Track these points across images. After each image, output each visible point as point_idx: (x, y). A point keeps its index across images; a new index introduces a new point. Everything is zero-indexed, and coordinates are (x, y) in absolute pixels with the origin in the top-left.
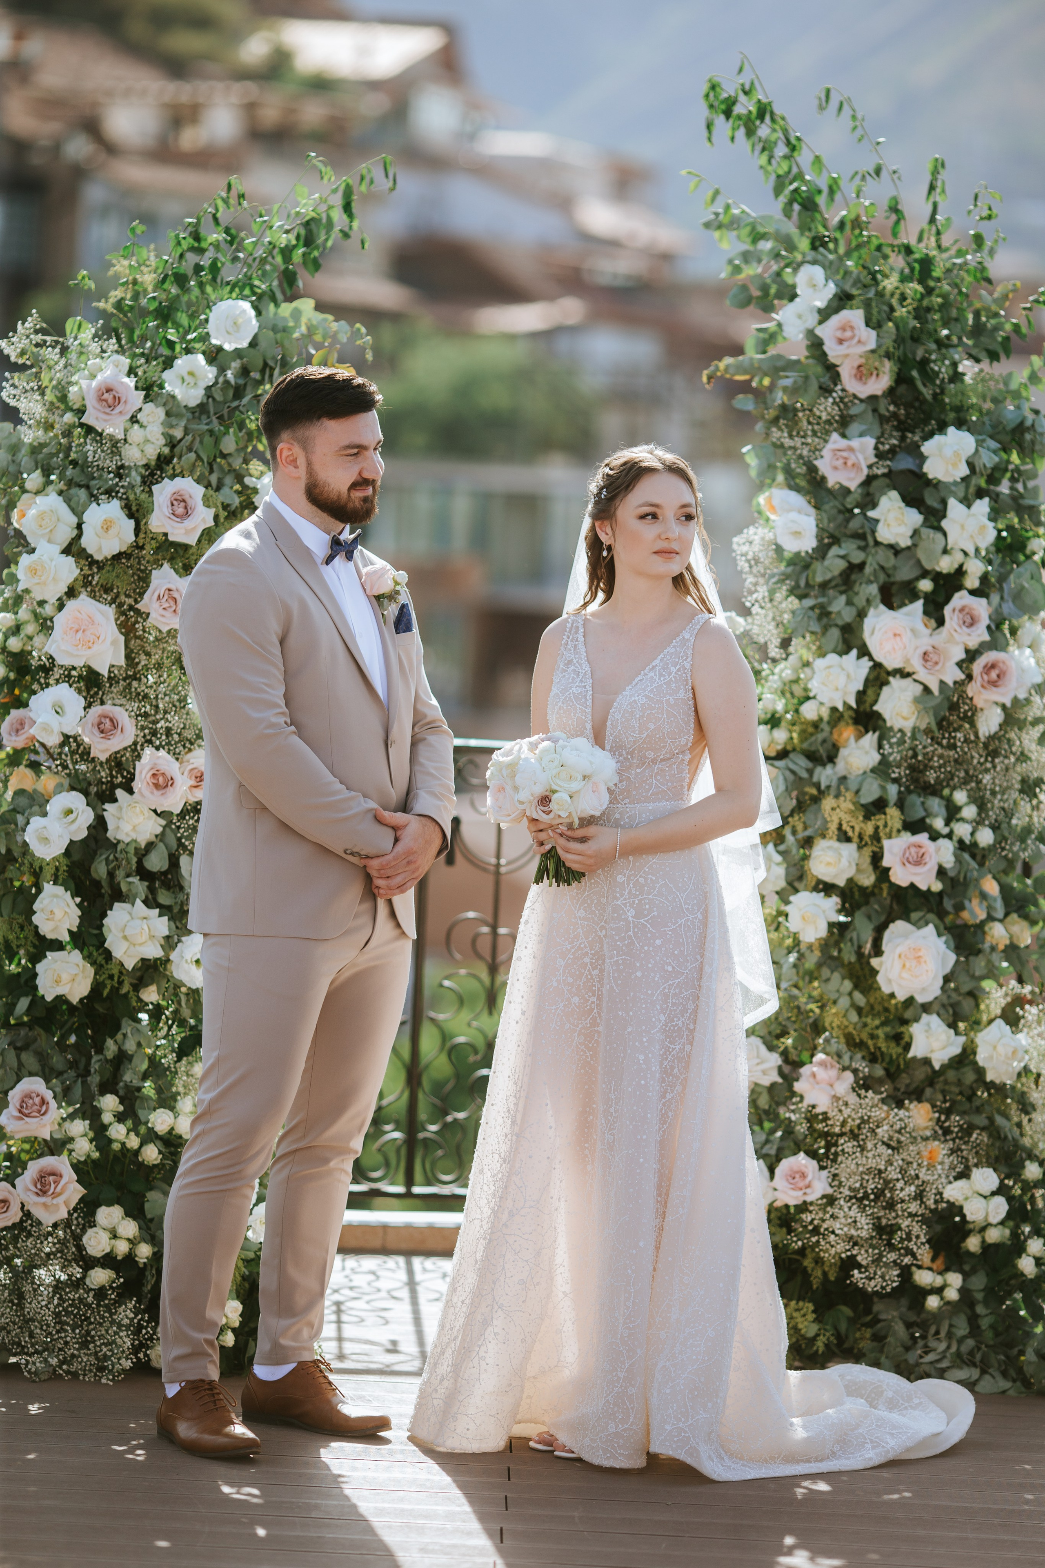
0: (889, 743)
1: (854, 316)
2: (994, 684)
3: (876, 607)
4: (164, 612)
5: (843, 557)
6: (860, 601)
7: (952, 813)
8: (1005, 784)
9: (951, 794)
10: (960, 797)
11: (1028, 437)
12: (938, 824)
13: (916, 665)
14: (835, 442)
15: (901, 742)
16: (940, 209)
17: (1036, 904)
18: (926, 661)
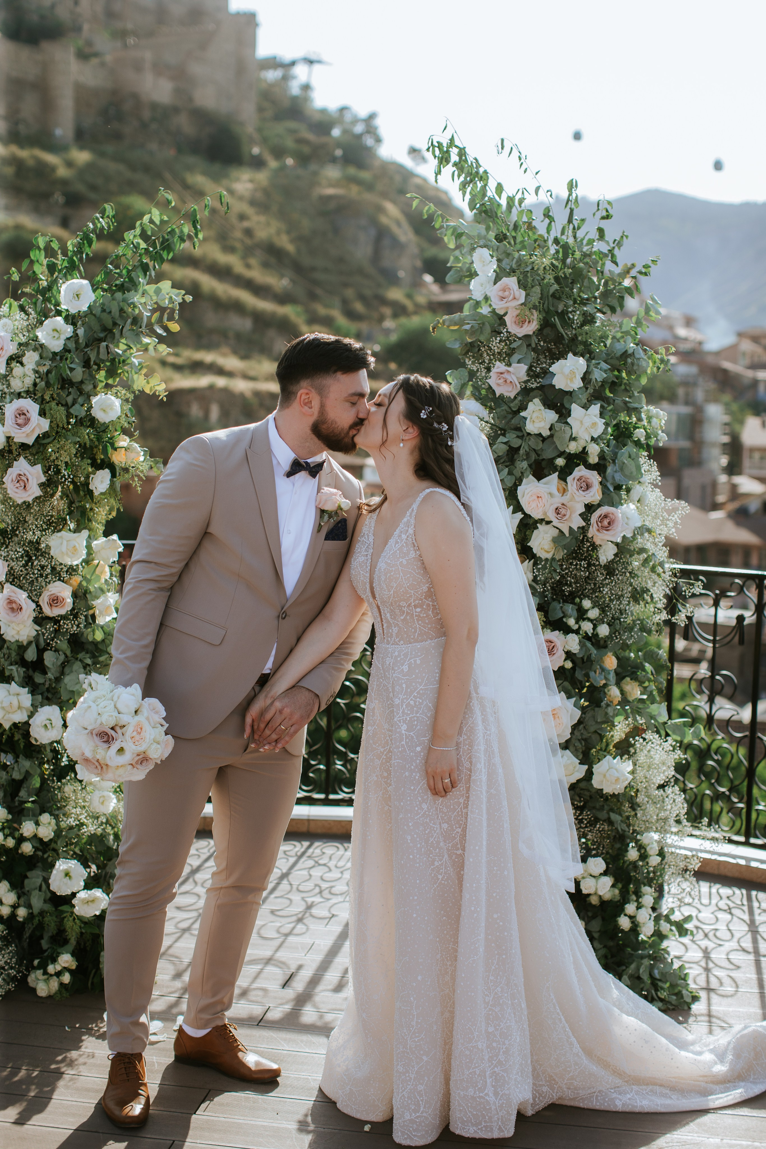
0: (537, 568)
1: (511, 282)
2: (607, 529)
3: (527, 477)
4: (16, 490)
5: (505, 443)
6: (517, 473)
7: (582, 614)
8: (620, 593)
9: (581, 602)
10: (587, 604)
11: (629, 360)
12: (571, 622)
13: (551, 516)
14: (498, 368)
15: (544, 568)
16: (575, 212)
17: (644, 670)
18: (558, 514)
